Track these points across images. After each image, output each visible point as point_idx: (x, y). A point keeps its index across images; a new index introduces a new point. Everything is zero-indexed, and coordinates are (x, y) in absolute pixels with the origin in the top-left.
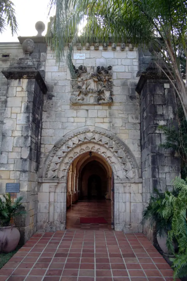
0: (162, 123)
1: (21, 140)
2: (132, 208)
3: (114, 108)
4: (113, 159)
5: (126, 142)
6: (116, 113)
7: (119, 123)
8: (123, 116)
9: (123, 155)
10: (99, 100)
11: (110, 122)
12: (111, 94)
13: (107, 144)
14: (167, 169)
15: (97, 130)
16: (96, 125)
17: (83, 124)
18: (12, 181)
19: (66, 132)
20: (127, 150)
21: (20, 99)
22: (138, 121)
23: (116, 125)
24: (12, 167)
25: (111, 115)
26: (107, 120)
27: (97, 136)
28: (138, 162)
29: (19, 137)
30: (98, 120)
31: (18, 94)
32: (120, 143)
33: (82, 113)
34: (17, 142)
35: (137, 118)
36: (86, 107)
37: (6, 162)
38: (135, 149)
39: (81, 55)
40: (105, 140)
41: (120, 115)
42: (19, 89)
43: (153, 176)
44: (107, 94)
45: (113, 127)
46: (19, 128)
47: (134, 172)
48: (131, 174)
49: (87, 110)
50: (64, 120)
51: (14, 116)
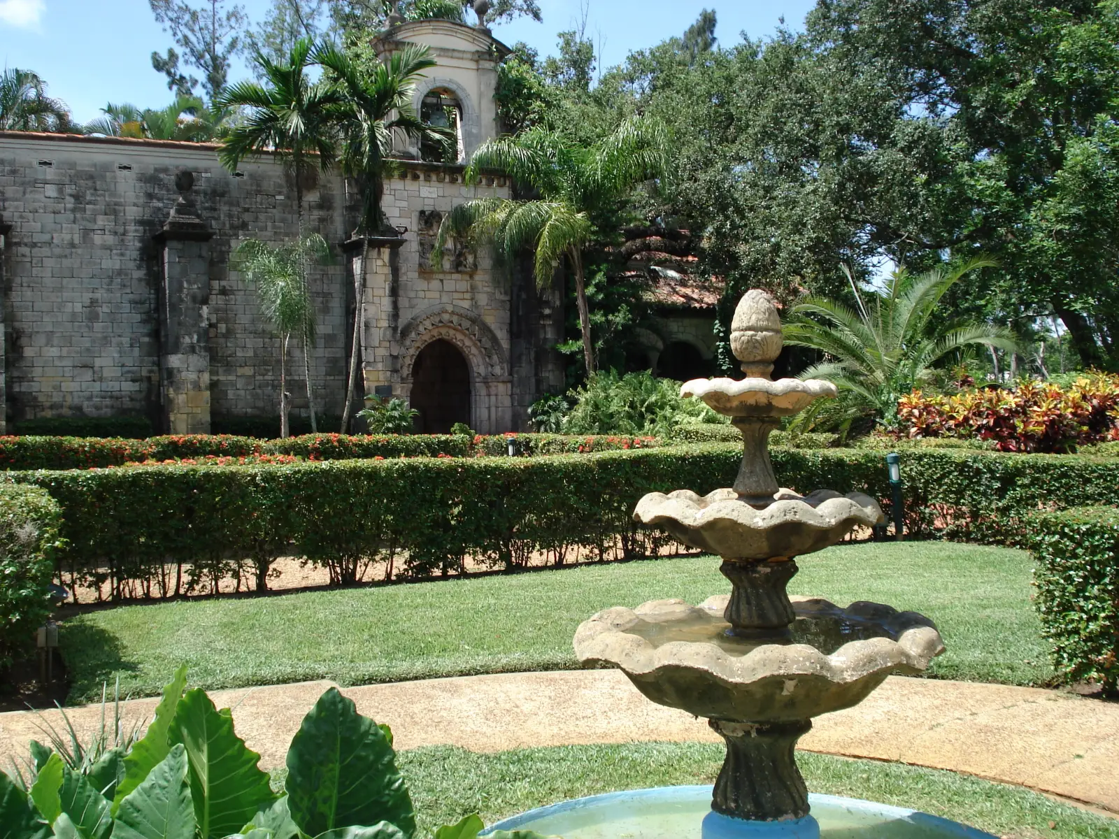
0: (547, 311)
1: (389, 333)
2: (500, 414)
3: (478, 277)
4: (474, 350)
5: (493, 327)
6: (479, 285)
7: (483, 299)
8: (489, 290)
9: (488, 345)
10: (458, 266)
11: (472, 299)
12: (475, 257)
13: (468, 329)
14: (550, 367)
15: (457, 310)
16: (455, 302)
17: (438, 302)
18: (382, 384)
19: (416, 312)
20: (494, 339)
21: (383, 277)
22: (507, 298)
23: (479, 303)
24: (380, 366)
25: (473, 289)
26: (468, 296)
27: (455, 319)
28: (507, 354)
29: (386, 328)
30: (456, 295)
31: (379, 270)
32: (486, 329)
33: (435, 284)
34: (384, 334)
35: (506, 293)
36: (441, 276)
37: (372, 360)
38: (502, 336)
39: (432, 189)
40: (466, 324)
41: (485, 289)
42: (379, 262)
43: (536, 374)
44: (470, 259)
45: (475, 305)
46: (384, 316)
47: (502, 369)
48: (497, 370)
49: (442, 281)
50: (412, 295)
51: (376, 300)
